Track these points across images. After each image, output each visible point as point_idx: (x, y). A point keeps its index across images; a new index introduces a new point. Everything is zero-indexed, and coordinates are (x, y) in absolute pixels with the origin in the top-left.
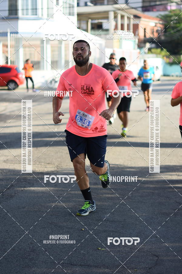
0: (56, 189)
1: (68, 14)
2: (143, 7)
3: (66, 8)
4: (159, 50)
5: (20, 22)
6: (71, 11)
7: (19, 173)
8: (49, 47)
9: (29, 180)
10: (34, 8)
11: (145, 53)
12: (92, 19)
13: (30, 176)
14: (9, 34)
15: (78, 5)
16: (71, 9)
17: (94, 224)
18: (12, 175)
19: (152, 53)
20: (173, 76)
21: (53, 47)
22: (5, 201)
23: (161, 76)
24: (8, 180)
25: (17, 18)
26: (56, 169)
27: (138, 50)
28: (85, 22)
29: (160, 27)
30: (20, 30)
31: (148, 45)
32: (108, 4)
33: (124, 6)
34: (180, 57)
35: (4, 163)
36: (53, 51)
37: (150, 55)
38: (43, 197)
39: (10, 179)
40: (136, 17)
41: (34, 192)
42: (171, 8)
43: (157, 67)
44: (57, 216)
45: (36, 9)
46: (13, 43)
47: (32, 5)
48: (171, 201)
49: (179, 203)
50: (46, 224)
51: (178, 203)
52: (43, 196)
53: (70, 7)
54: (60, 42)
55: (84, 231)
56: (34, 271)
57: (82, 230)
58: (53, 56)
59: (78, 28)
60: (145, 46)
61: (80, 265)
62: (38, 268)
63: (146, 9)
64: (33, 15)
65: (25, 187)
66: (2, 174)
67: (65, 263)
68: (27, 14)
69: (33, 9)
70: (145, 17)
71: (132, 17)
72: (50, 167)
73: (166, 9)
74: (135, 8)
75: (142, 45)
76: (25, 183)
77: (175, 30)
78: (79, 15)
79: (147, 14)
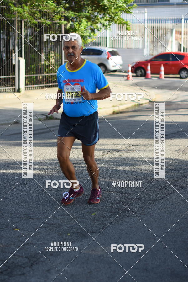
14: (183, 20)
24: (180, 170)
35: (175, 153)
39: (182, 169)
66: (174, 164)
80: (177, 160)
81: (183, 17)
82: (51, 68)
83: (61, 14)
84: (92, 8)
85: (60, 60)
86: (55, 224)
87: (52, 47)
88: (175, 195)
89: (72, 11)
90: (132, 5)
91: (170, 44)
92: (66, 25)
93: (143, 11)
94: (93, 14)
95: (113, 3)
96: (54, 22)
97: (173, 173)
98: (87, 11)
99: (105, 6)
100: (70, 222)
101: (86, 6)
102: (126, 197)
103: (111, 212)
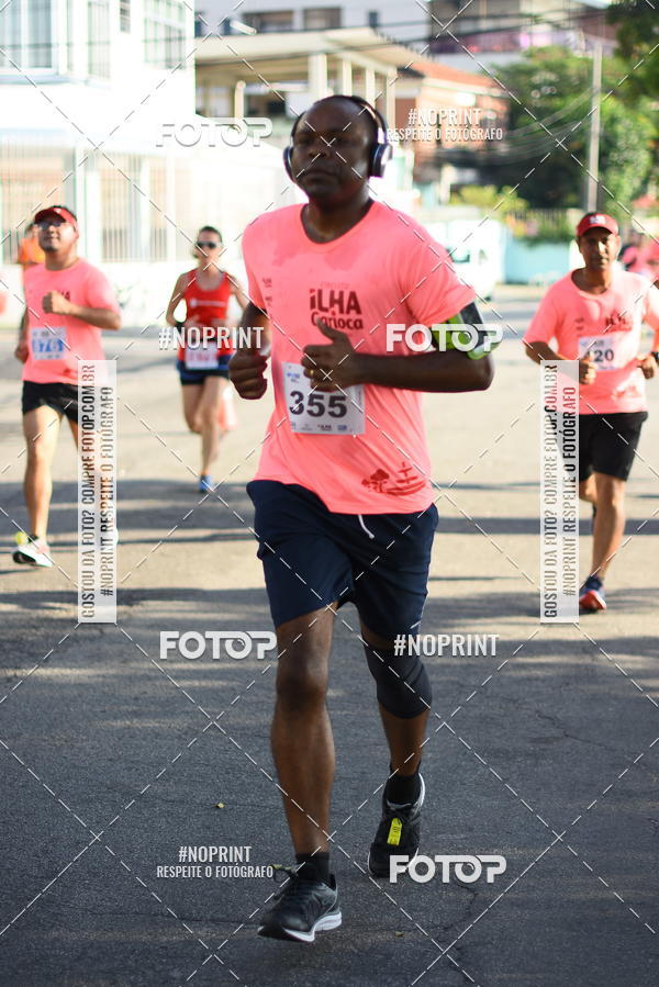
1: (164, 64)
2: (430, 39)
3: (156, 41)
4: (489, 191)
6: (175, 55)
8: (94, 179)
9: (33, 644)
10: (42, 40)
11: (440, 202)
12: (250, 81)
13: (34, 631)
15: (199, 30)
16: (175, 45)
17: (260, 787)
19: (464, 201)
20: (538, 284)
21: (108, 180)
23: (498, 284)
27: (416, 192)
28: (223, 92)
29: (493, 109)
31: (450, 174)
32: (306, 30)
33: (365, 35)
34: (565, 217)
36: (109, 196)
37: (458, 210)
38: (83, 701)
40: (407, 73)
41: (48, 684)
42: (531, 44)
43: (482, 252)
44: (132, 762)
45: (49, 45)
47: (35, 31)
48: (524, 712)
49: (549, 718)
51: (545, 717)
52: (80, 696)
53: (169, 40)
54: (136, 162)
55: (224, 810)
56: (57, 939)
57: (218, 807)
58: (107, 212)
59: (198, 113)
60: (438, 179)
61: (213, 920)
62: (71, 931)
63: (441, 45)
64: (37, 66)
65: (17, 668)
67: (162, 915)
69: (36, 46)
70: (440, 75)
71: (392, 73)
73: (513, 45)
74: (405, 44)
75: (430, 173)
76: (18, 654)
77: (548, 120)
78: (201, 66)
79: (445, 61)
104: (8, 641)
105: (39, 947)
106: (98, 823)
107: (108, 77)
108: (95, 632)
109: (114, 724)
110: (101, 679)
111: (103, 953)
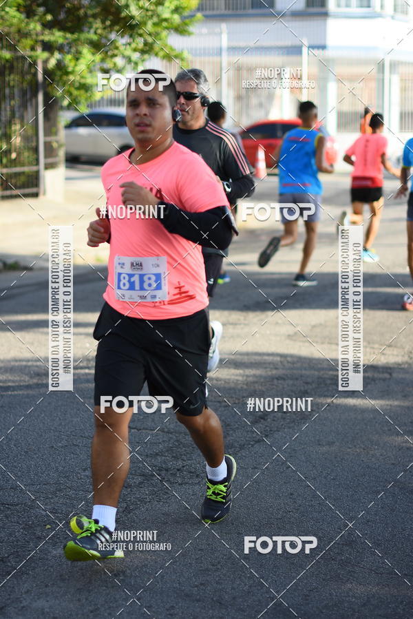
0: (406, 404)
5: (331, 23)
7: (321, 364)
8: (396, 79)
14: (305, 50)
18: (305, 369)
21: (406, 80)
22: (289, 428)
24: (297, 379)
25: (325, 15)
26: (406, 359)
30: (330, 42)
35: (288, 342)
36: (405, 90)
38: (376, 422)
39: (301, 376)
41: (354, 409)
46: (315, 70)
50: (381, 484)
52: (375, 418)
56: (350, 590)
58: (403, 100)
62: (360, 584)
64: (362, 7)
66: (284, 366)
68: (348, 6)
72: (393, 355)
80: (292, 356)
81: (306, 42)
82: (14, 156)
83: (34, 37)
84: (103, 22)
85: (34, 139)
86: (17, 505)
87: (16, 109)
88: (284, 435)
89: (60, 30)
90: (192, 16)
91: (276, 102)
92: (46, 62)
93: (217, 30)
94: (106, 37)
95: (150, 13)
96: (19, 54)
97: (281, 386)
98: (92, 31)
99: (132, 17)
100: (52, 498)
101: (91, 20)
102: (177, 441)
103: (143, 475)
104: (329, 379)
105: (338, 594)
106: (382, 508)
107: (407, 14)
108: (387, 376)
109: (396, 439)
110: (389, 407)
111: (381, 602)
